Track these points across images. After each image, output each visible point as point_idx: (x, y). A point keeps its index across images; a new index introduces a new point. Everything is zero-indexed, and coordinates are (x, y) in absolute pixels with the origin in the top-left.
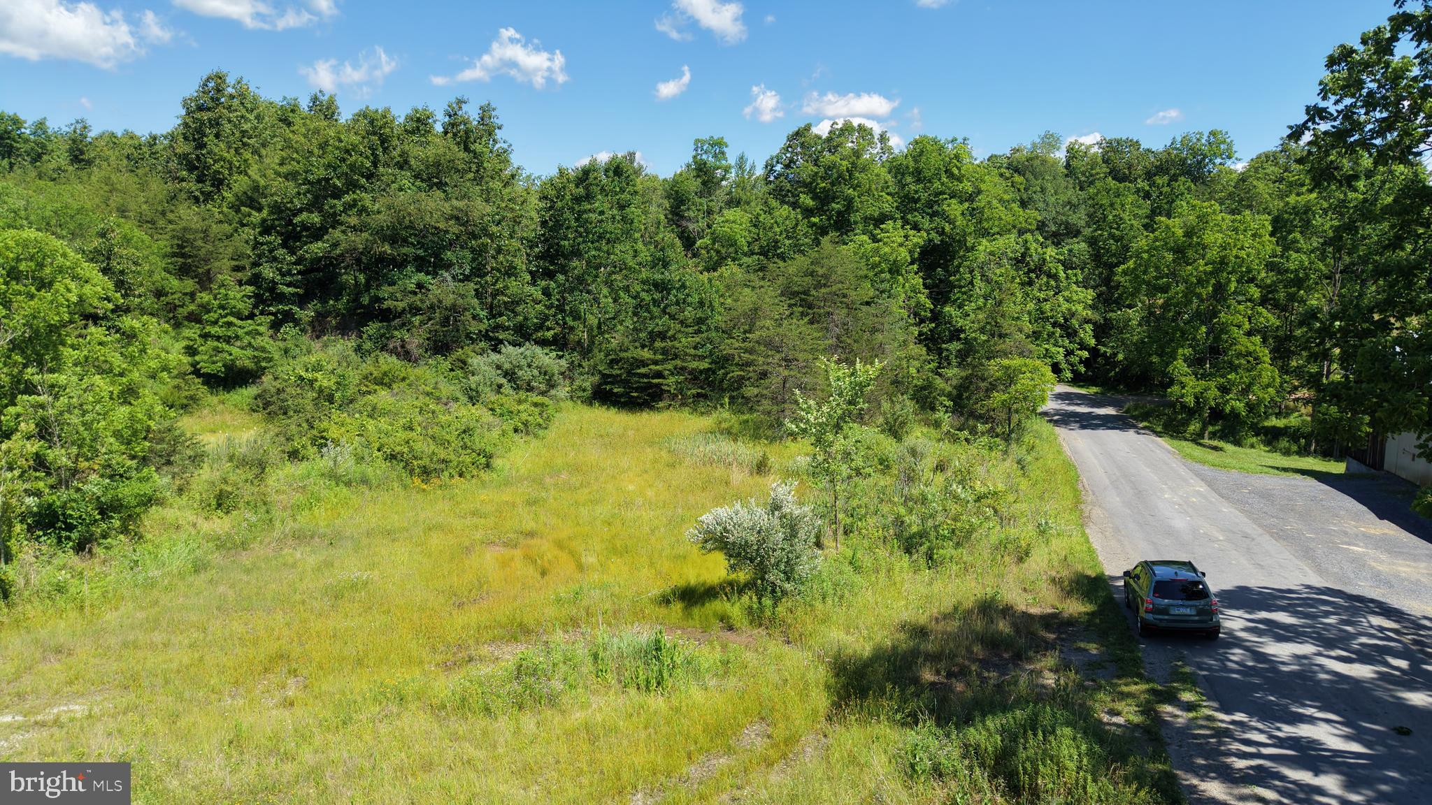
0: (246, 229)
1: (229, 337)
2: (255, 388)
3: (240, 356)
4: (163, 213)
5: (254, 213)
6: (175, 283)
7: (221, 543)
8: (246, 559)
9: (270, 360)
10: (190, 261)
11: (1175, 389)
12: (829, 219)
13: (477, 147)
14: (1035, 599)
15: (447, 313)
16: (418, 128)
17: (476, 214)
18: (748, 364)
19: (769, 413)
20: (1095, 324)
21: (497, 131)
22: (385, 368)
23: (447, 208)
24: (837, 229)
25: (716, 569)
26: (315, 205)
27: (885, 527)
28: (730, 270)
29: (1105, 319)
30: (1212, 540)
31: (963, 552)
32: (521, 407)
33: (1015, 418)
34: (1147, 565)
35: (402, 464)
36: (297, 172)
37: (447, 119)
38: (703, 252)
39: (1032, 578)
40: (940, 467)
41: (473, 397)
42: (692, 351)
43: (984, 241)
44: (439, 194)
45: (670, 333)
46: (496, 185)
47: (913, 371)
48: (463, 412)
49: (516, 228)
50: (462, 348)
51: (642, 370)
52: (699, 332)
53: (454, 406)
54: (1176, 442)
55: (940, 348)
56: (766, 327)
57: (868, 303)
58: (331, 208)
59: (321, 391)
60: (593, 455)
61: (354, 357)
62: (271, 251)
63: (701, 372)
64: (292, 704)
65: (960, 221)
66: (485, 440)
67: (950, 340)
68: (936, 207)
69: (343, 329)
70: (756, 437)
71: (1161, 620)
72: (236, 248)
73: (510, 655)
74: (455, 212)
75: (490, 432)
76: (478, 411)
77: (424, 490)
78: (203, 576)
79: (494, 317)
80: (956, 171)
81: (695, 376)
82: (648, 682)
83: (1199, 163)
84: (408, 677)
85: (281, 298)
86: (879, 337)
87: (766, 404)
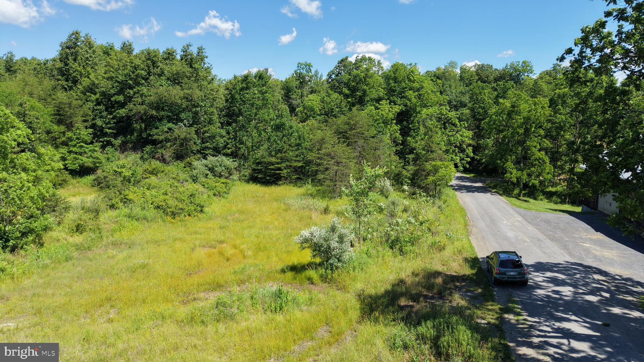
0: (89, 103)
1: (82, 152)
2: (93, 176)
3: (87, 161)
4: (50, 95)
5: (93, 95)
6: (56, 127)
7: (78, 247)
8: (90, 254)
9: (101, 163)
10: (63, 117)
11: (508, 175)
12: (355, 99)
13: (196, 66)
14: (447, 269)
15: (182, 141)
16: (169, 57)
17: (195, 97)
18: (319, 165)
19: (330, 186)
20: (473, 146)
21: (205, 59)
22: (154, 166)
23: (181, 94)
24: (360, 104)
25: (306, 256)
26: (121, 92)
27: (381, 237)
28: (311, 122)
29: (478, 144)
30: (524, 242)
31: (415, 248)
32: (217, 184)
33: (438, 188)
34: (497, 253)
35: (162, 211)
36: (113, 77)
37: (182, 53)
38: (299, 113)
39: (446, 260)
40: (405, 210)
41: (195, 180)
42: (295, 158)
43: (425, 110)
44: (178, 87)
45: (284, 150)
46: (205, 83)
47: (393, 167)
48: (190, 186)
49: (214, 103)
50: (190, 157)
51: (272, 167)
52: (298, 149)
53: (186, 184)
54: (509, 199)
55: (405, 157)
56: (327, 148)
57: (373, 137)
58: (128, 93)
59: (125, 177)
60: (250, 206)
61: (139, 161)
62: (100, 113)
63: (299, 167)
64: (112, 321)
65: (414, 100)
66: (200, 199)
67: (410, 154)
68: (403, 94)
69: (134, 149)
70: (323, 197)
71: (502, 277)
72: (84, 112)
73: (213, 297)
74: (186, 95)
75: (203, 196)
76: (197, 186)
77: (173, 222)
78: (70, 263)
79: (203, 143)
80: (412, 78)
81: (296, 170)
82: (276, 309)
83: (518, 75)
84: (166, 308)
85: (106, 134)
86: (378, 152)
87: (328, 182)
